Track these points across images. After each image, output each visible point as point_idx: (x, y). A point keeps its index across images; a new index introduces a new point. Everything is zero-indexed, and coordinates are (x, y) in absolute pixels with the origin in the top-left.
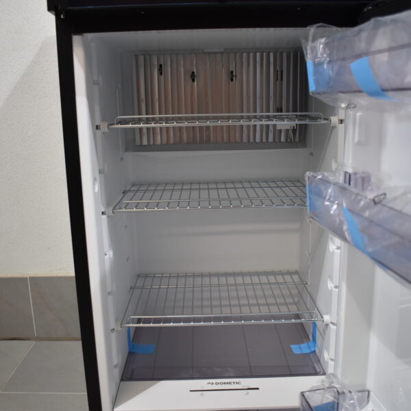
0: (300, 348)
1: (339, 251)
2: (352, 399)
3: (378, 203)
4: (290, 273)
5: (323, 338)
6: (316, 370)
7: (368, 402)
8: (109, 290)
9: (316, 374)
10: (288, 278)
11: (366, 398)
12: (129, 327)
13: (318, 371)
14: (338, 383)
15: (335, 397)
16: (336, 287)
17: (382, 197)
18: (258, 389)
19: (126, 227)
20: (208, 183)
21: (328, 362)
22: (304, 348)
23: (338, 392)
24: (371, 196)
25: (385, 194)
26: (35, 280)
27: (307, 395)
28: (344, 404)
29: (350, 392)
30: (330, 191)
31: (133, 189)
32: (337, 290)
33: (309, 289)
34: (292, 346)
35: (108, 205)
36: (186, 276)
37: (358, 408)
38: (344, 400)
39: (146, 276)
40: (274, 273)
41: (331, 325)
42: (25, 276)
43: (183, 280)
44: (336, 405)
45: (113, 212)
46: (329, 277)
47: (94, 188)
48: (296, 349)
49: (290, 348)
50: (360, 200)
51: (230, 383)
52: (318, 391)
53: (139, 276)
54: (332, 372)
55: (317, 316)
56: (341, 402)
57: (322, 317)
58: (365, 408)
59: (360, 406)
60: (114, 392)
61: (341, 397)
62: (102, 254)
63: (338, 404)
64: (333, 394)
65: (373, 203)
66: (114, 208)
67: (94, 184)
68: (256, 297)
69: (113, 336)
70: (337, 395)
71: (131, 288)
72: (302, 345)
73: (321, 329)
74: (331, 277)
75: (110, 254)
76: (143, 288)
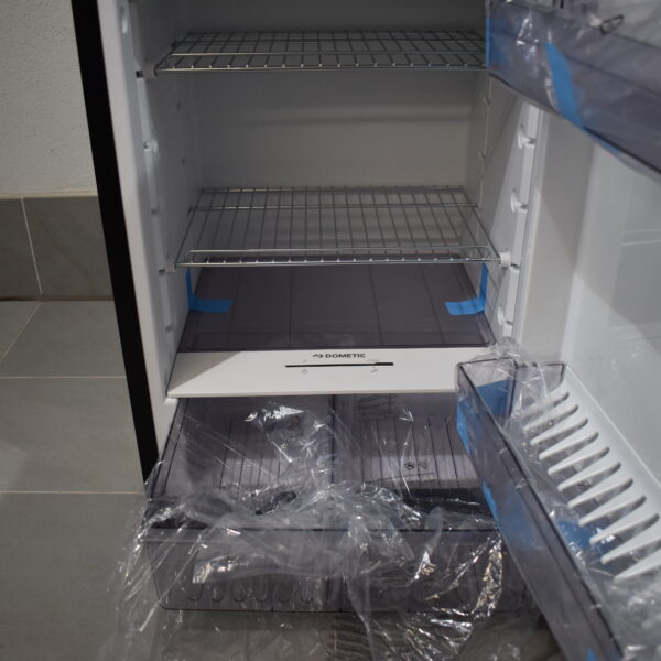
0: (461, 308)
1: (533, 146)
2: (538, 374)
3: (608, 32)
4: (449, 190)
5: (497, 291)
6: (482, 339)
7: (561, 382)
8: (154, 205)
9: (483, 344)
10: (446, 198)
11: (558, 377)
12: (189, 268)
13: (487, 341)
14: (517, 351)
15: (510, 372)
16: (524, 207)
17: (615, 22)
18: (391, 364)
19: (179, 105)
20: (318, 32)
21: (502, 326)
22: (468, 308)
23: (516, 364)
24: (596, 22)
25: (621, 17)
26: (34, 204)
27: (466, 367)
28: (525, 383)
29: (535, 365)
30: (526, 21)
31: (188, 39)
32: (525, 211)
33: (479, 215)
34: (448, 304)
35: (146, 60)
36: (280, 192)
37: (545, 387)
38: (524, 377)
39: (215, 192)
40: (424, 190)
41: (512, 269)
42: (17, 197)
43: (275, 198)
44: (511, 385)
45: (156, 74)
46: (514, 190)
47: (121, 27)
48: (453, 308)
49: (445, 307)
50: (578, 30)
51: (348, 356)
52: (485, 363)
53: (203, 191)
54: (509, 335)
55: (490, 254)
56: (518, 379)
57: (498, 256)
58: (556, 390)
59: (548, 387)
60: (168, 367)
61: (520, 372)
62: (139, 146)
63: (515, 382)
64: (508, 367)
65: (599, 33)
66: (157, 67)
67: (120, 19)
68: (395, 229)
69: (163, 280)
70: (513, 369)
71: (190, 210)
72: (463, 303)
73: (495, 277)
74: (516, 191)
75: (153, 146)
76: (210, 209)
